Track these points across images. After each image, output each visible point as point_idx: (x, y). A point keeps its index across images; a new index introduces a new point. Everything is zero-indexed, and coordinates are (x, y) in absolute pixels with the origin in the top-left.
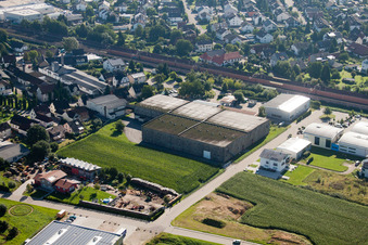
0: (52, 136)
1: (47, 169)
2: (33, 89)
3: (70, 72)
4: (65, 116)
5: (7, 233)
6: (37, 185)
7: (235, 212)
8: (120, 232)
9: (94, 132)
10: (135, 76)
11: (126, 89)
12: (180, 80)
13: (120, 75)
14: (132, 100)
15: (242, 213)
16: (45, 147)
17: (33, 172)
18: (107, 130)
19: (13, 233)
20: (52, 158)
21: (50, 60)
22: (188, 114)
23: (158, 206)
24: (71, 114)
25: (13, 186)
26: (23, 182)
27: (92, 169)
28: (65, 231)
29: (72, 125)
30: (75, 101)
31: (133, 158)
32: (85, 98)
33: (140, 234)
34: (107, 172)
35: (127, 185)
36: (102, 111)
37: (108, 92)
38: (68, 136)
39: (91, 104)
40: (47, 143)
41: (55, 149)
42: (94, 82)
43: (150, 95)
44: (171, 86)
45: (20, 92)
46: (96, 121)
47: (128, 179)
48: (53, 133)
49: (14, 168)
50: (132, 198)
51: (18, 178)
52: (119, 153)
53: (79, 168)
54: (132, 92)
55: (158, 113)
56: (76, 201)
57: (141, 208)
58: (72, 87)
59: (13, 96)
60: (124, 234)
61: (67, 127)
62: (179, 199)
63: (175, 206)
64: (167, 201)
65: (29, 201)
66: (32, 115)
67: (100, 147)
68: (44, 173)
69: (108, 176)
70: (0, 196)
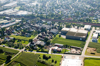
5: (54, 62)
6: (53, 50)
7: (95, 51)
9: (55, 37)
15: (96, 51)
19: (56, 62)
20: (51, 44)
23: (80, 51)
24: (49, 34)
26: (49, 50)
27: (62, 45)
29: (51, 36)
31: (68, 42)
33: (80, 58)
35: (70, 48)
38: (51, 38)
39: (51, 31)
44: (63, 25)
46: (55, 35)
47: (70, 46)
52: (64, 41)
54: (57, 28)
55: (66, 32)
58: (45, 28)
62: (83, 49)
67: (59, 40)
70: (47, 53)
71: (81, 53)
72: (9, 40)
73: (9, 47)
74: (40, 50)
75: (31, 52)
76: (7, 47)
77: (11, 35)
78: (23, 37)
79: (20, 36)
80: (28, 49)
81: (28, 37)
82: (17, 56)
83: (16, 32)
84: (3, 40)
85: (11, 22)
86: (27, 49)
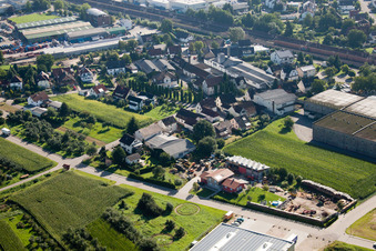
0: (218, 131)
1: (214, 167)
2: (199, 82)
3: (236, 64)
4: (231, 110)
5: (173, 233)
6: (203, 183)
8: (290, 239)
9: (261, 128)
10: (305, 69)
11: (295, 82)
12: (353, 74)
13: (288, 68)
14: (301, 94)
16: (211, 143)
17: (199, 169)
18: (275, 127)
19: (180, 234)
20: (218, 155)
21: (216, 51)
22: (362, 112)
23: (331, 212)
24: (238, 109)
25: (179, 184)
26: (189, 179)
27: (260, 168)
28: (233, 234)
29: (239, 120)
30: (241, 94)
31: (303, 158)
32: (252, 92)
33: (311, 241)
34: (276, 172)
35: (297, 187)
36: (269, 106)
37: (275, 86)
38: (235, 132)
39: (258, 98)
40: (213, 139)
41: (221, 145)
42: (261, 75)
43: (321, 90)
44: (343, 80)
45: (185, 85)
46: (264, 117)
47: (299, 180)
48: (219, 128)
49: (180, 164)
50: (303, 202)
51: (185, 175)
52: (289, 152)
53: (246, 167)
54: (301, 86)
55: (330, 110)
56: (244, 202)
57: (313, 213)
58: (238, 80)
59: (179, 88)
60: (295, 240)
61: (234, 123)
62: (354, 205)
63: (349, 212)
64: (340, 206)
65: (196, 199)
66: (197, 109)
67: (267, 145)
68: (210, 171)
69: (277, 177)
70: (166, 193)
71: (329, 221)
72: (39, 114)
73: (24, 140)
74: (149, 175)
75: (102, 175)
76: (16, 141)
77: (66, 90)
78: (113, 107)
79: (105, 102)
80: (97, 163)
81: (136, 112)
82: (35, 181)
83: (96, 83)
84: (19, 107)
85: (105, 36)
86: (96, 160)
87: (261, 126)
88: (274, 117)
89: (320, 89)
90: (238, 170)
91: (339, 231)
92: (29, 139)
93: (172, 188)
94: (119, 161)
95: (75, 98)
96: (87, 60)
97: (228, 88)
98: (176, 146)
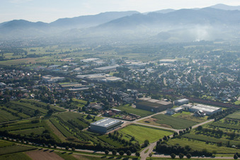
2: (109, 96)
3: (121, 93)
6: (104, 114)
7: (154, 121)
11: (136, 96)
18: (127, 105)
22: (150, 101)
25: (98, 114)
27: (119, 111)
33: (127, 123)
34: (123, 112)
35: (128, 115)
36: (127, 101)
37: (130, 97)
39: (124, 99)
49: (99, 111)
50: (128, 117)
51: (100, 113)
56: (114, 117)
57: (130, 119)
60: (123, 122)
62: (141, 118)
63: (139, 119)
64: (137, 118)
65: (102, 117)
70: (94, 115)
71: (133, 120)
72: (64, 102)
74: (91, 113)
75: (79, 113)
76: (57, 107)
77: (72, 98)
79: (82, 100)
80: (78, 111)
85: (85, 87)
87: (124, 104)
88: (127, 103)
89: (142, 97)
90: (113, 111)
91: (135, 122)
92: (61, 106)
93: (96, 115)
94: (84, 110)
95: (75, 99)
96: (79, 92)
97: (117, 98)
98: (97, 106)
